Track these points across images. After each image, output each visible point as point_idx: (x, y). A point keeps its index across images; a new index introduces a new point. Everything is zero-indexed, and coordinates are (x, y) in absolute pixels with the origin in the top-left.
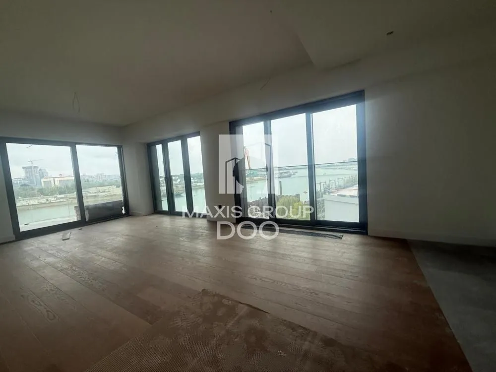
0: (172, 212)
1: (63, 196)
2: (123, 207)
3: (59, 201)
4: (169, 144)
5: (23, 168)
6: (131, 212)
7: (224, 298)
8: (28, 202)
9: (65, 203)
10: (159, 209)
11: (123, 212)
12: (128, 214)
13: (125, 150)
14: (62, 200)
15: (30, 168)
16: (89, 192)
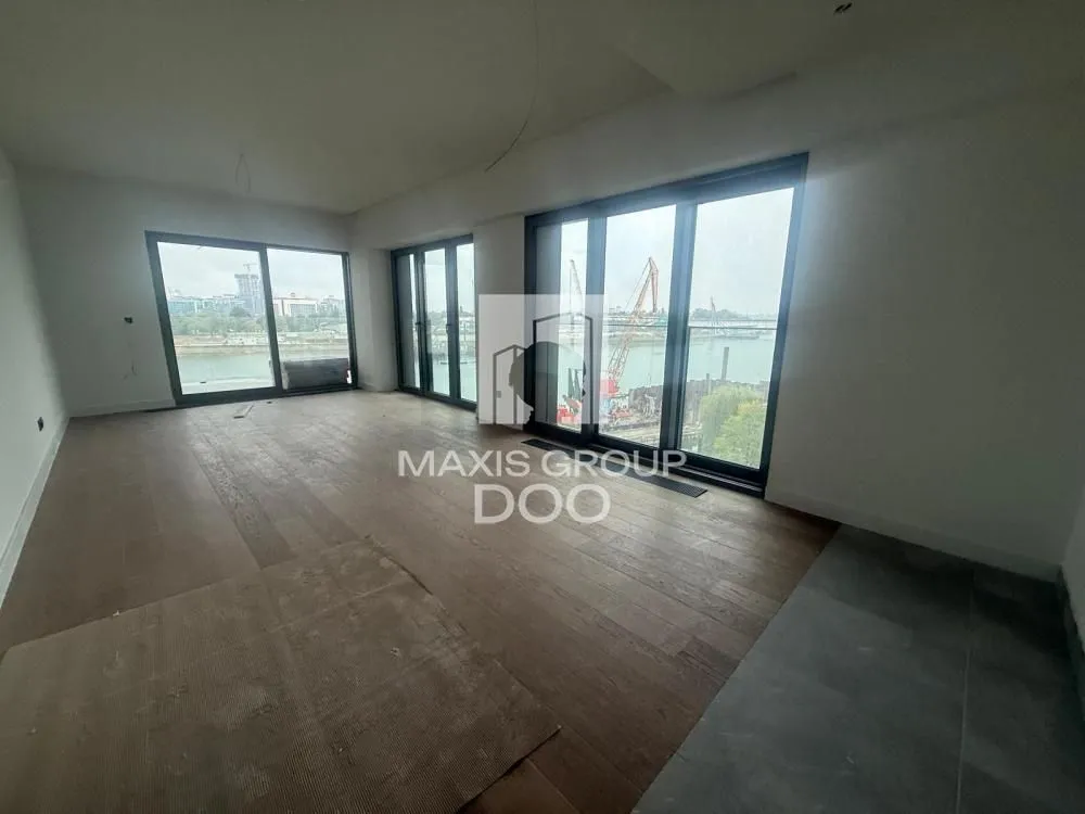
0: (426, 392)
1: (294, 335)
2: (349, 372)
3: (288, 343)
4: (427, 254)
5: (237, 276)
6: (362, 381)
7: (385, 556)
8: (244, 339)
9: (298, 348)
10: (406, 385)
11: (349, 380)
12: (356, 386)
13: (354, 261)
14: (293, 343)
15: (245, 276)
16: (337, 332)
